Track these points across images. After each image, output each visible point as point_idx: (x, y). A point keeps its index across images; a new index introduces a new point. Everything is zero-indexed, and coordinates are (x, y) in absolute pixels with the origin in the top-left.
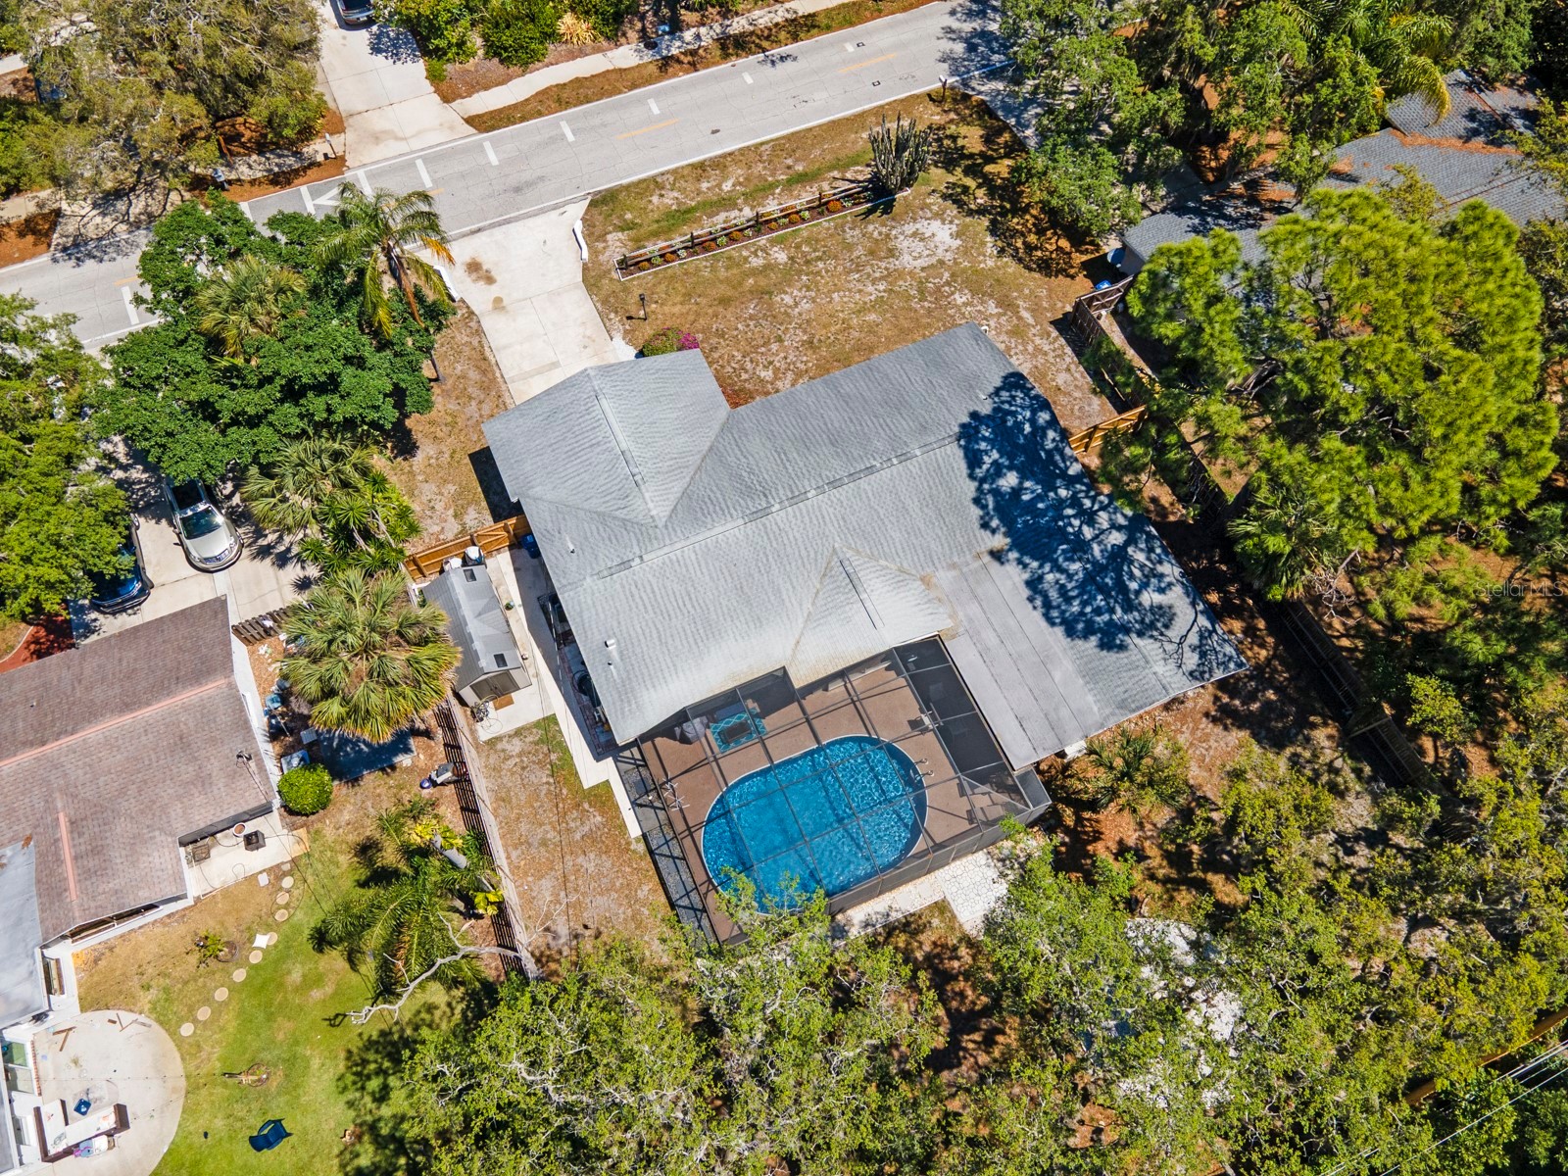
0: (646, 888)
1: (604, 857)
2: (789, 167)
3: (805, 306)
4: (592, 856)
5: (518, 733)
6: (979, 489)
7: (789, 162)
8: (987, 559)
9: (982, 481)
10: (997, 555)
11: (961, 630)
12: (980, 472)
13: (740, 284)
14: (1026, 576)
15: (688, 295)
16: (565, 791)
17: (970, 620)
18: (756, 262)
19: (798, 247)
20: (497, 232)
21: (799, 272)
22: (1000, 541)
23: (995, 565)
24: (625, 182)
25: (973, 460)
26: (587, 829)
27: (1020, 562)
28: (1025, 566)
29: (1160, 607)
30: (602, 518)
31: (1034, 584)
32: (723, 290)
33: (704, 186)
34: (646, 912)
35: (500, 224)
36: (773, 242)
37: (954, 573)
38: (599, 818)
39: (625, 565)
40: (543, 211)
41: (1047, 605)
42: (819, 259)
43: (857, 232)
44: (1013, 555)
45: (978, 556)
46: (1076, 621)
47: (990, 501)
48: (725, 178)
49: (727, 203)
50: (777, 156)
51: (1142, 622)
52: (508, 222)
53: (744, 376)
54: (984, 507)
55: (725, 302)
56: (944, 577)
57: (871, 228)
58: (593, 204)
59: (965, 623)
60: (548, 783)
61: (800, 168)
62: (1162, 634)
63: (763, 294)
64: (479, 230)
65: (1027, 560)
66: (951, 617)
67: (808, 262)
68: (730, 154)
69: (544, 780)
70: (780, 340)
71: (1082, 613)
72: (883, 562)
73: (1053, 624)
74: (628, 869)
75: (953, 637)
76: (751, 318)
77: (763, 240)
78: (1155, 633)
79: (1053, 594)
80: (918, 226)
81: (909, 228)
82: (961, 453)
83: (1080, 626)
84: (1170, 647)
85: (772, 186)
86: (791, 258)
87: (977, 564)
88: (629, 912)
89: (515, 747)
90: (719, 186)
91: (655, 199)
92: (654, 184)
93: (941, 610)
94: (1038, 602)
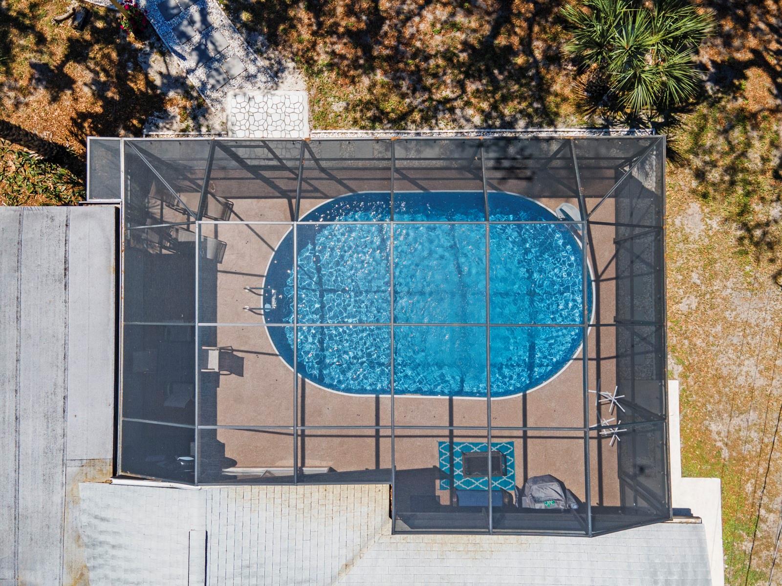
0: (683, 307)
1: (725, 372)
4: (741, 380)
16: (749, 487)
26: (736, 421)
34: (695, 276)
38: (713, 427)
56: (48, 577)
60: (769, 511)
69: (772, 517)
74: (699, 342)
75: (92, 462)
88: (717, 284)
93: (84, 519)
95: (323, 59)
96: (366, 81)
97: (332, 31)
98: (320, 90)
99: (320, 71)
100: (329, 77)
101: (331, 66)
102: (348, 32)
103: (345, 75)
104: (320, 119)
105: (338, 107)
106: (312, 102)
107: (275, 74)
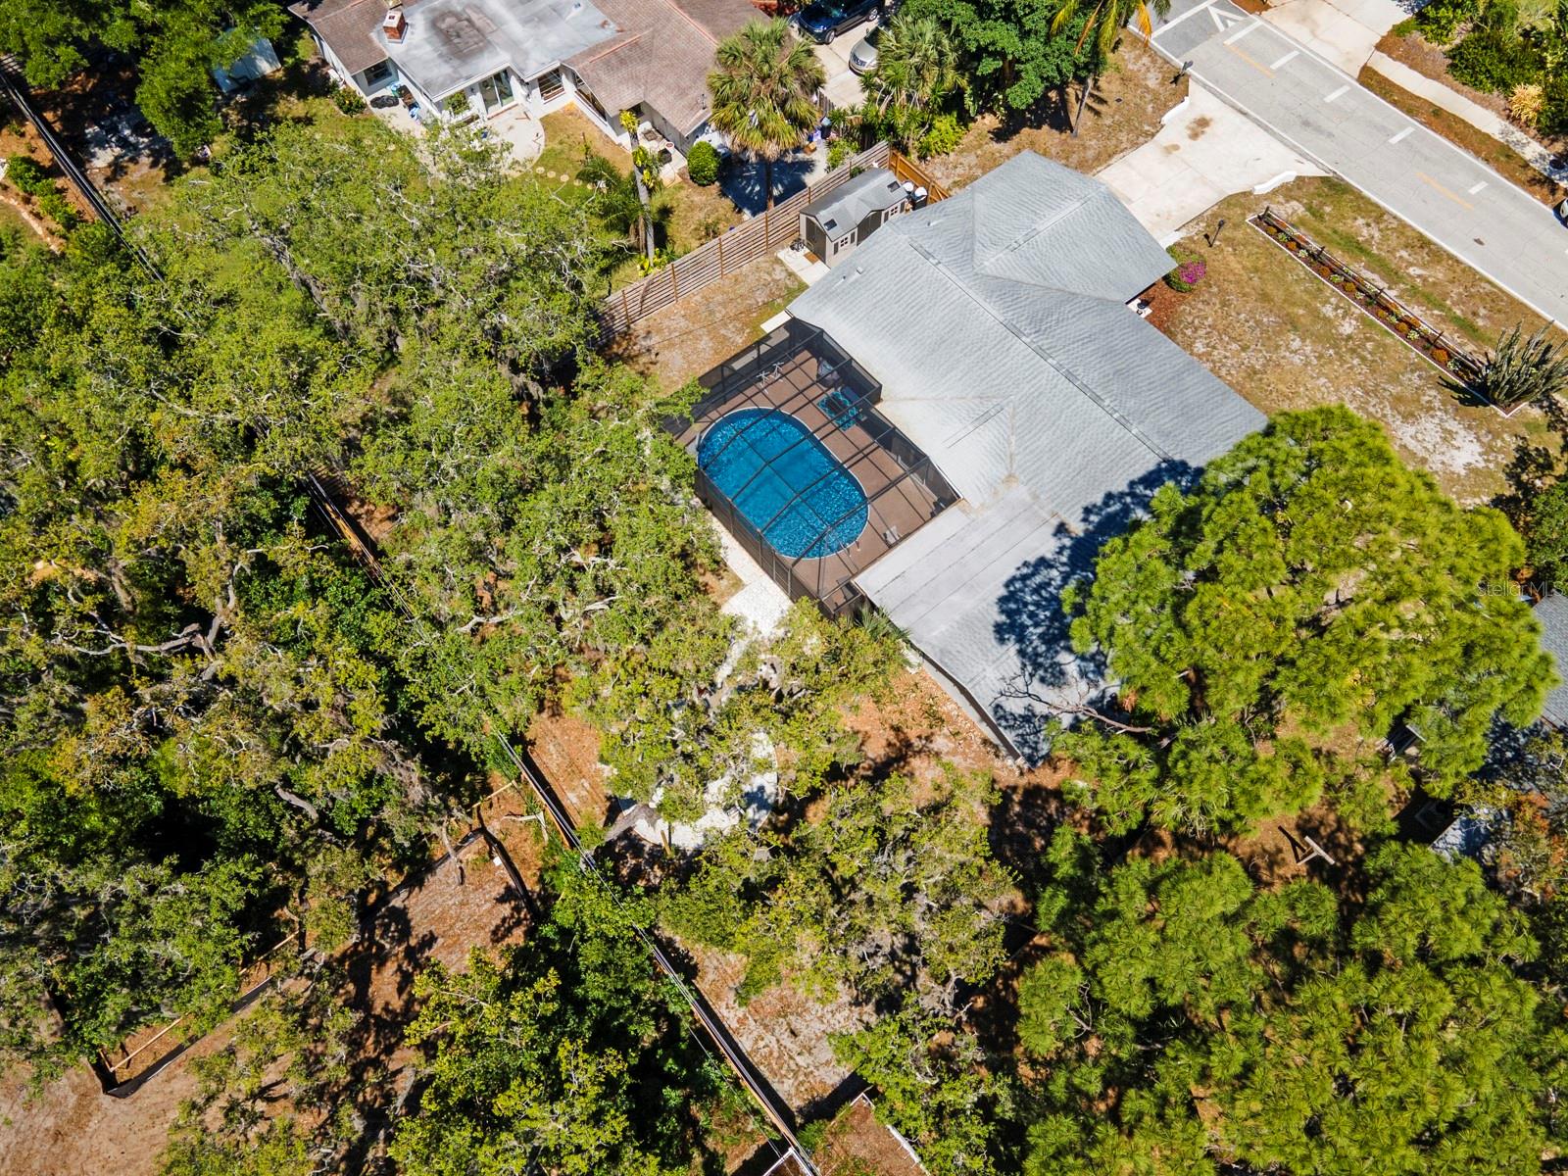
2: (1475, 314)
3: (1297, 359)
5: (791, 274)
6: (1122, 495)
7: (1482, 312)
8: (1055, 522)
9: (1132, 494)
10: (1061, 529)
11: (974, 516)
12: (1140, 489)
13: (1294, 304)
14: (1049, 556)
15: (1256, 270)
18: (1328, 311)
19: (1368, 339)
20: (1250, 125)
21: (1335, 346)
22: (1078, 528)
23: (1052, 530)
24: (1366, 193)
25: (1152, 480)
27: (1062, 549)
28: (1060, 552)
29: (1062, 673)
30: (970, 236)
31: (1043, 563)
32: (1278, 295)
33: (1404, 254)
35: (1259, 124)
36: (1361, 318)
37: (1028, 499)
38: (740, 341)
39: (927, 255)
40: (1293, 148)
41: (1024, 578)
42: (1363, 359)
43: (1418, 382)
44: (1067, 542)
45: (1054, 515)
46: (1016, 601)
47: (1115, 507)
48: (1424, 266)
49: (1393, 276)
50: (1482, 299)
51: (1038, 655)
52: (1266, 129)
53: (1189, 332)
54: (1106, 504)
55: (1265, 297)
57: (1433, 393)
58: (1324, 180)
60: (758, 303)
61: (1480, 323)
62: (1032, 676)
63: (1293, 324)
64: (1245, 114)
65: (1066, 553)
66: (983, 505)
67: (1353, 351)
68: (1458, 261)
69: (760, 300)
70: (1244, 349)
71: (1026, 604)
72: (1013, 439)
73: (1007, 585)
75: (963, 511)
76: (1258, 323)
77: (1358, 310)
78: (1030, 668)
79: (1038, 579)
80: (1462, 433)
81: (1452, 425)
82: (1152, 467)
83: (1013, 606)
84: (1020, 683)
85: (1441, 306)
86: (1349, 337)
87: (1045, 515)
90: (1411, 264)
91: (1360, 221)
92: (1378, 215)
93: (986, 496)
94: (1025, 571)
98: (723, 596)
101: (707, 600)
103: (706, 591)
104: (738, 584)
105: (724, 582)
106: (732, 595)
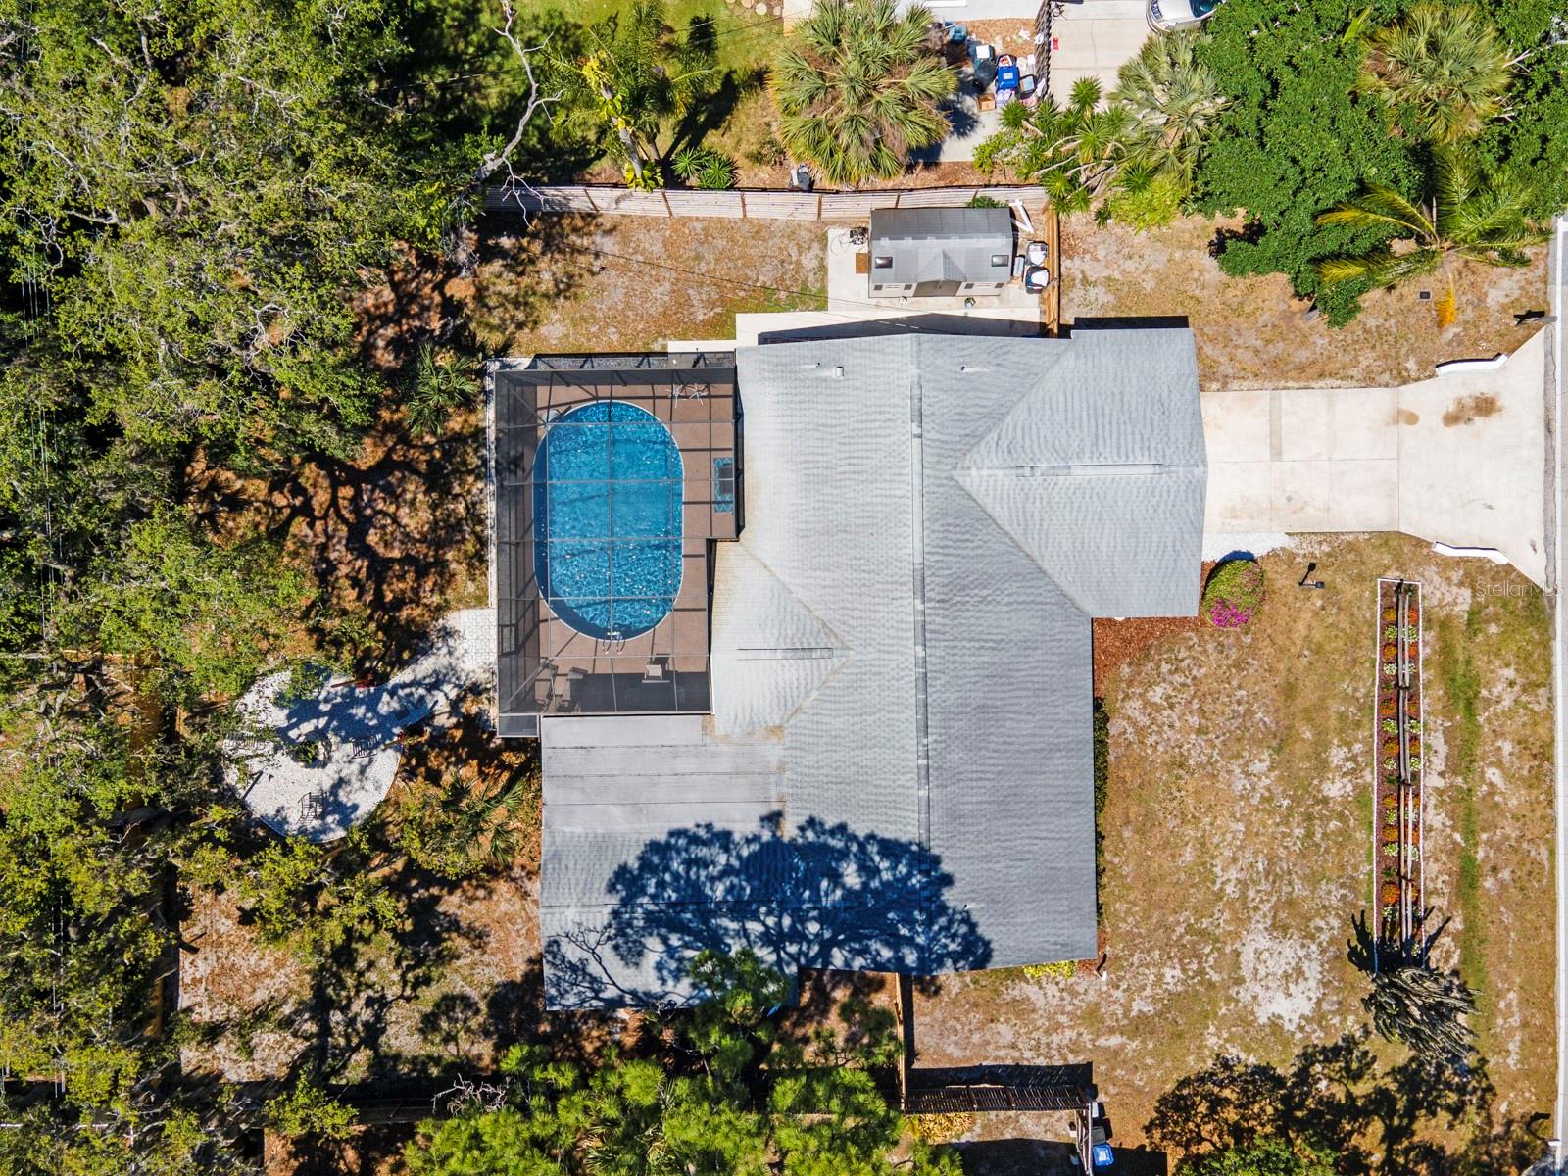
0: (615, 338)
1: (661, 309)
2: (1494, 870)
3: (1240, 784)
4: (667, 298)
5: (823, 268)
6: (854, 838)
7: (1505, 875)
8: (775, 807)
9: (862, 846)
10: (774, 819)
11: (708, 740)
12: (873, 848)
13: (1310, 720)
14: (737, 837)
15: (1318, 650)
16: (742, 294)
17: (714, 755)
18: (1337, 755)
19: (1341, 817)
20: (1538, 454)
21: (1297, 800)
22: (789, 830)
23: (764, 811)
24: (1558, 646)
25: (892, 849)
26: (695, 302)
27: (756, 838)
28: (748, 841)
29: (640, 954)
30: (997, 416)
31: (724, 839)
32: (1308, 696)
33: (1507, 747)
34: (593, 330)
35: (1549, 461)
36: (1362, 791)
37: (774, 765)
38: (700, 317)
40: (1549, 522)
41: (694, 840)
42: (1310, 835)
43: (1334, 901)
44: (767, 836)
45: (781, 800)
46: (662, 859)
47: (837, 843)
48: (1509, 777)
49: (1463, 760)
50: (1521, 864)
51: (630, 925)
52: (1549, 472)
53: (1165, 668)
54: (832, 833)
55: (1289, 690)
56: (773, 752)
57: (1335, 923)
59: (713, 748)
60: (757, 280)
61: (1488, 883)
62: (609, 938)
63: (1281, 741)
64: (1549, 430)
65: (755, 847)
66: (727, 736)
67: (1309, 818)
68: (1551, 803)
69: (762, 278)
70: (1200, 731)
71: (667, 869)
72: (815, 694)
73: (672, 834)
74: (640, 327)
75: (704, 728)
76: (1249, 712)
77: (1371, 777)
78: (613, 931)
79: (703, 852)
80: (1312, 983)
81: (1313, 970)
82: (904, 839)
83: (655, 859)
84: (592, 938)
85: (1470, 833)
86: (1325, 801)
87: (774, 793)
88: (599, 314)
89: (809, 261)
90: (1499, 764)
91: (1509, 673)
92: (1537, 682)
93: (737, 730)
94: (702, 833)
95: (436, 599)
96: (453, 566)
97: (416, 591)
98: (459, 600)
99: (446, 600)
100: (450, 594)
101: (442, 593)
102: (417, 579)
103: (449, 582)
104: (481, 600)
105: (471, 587)
106: (468, 606)
107: (447, 634)
